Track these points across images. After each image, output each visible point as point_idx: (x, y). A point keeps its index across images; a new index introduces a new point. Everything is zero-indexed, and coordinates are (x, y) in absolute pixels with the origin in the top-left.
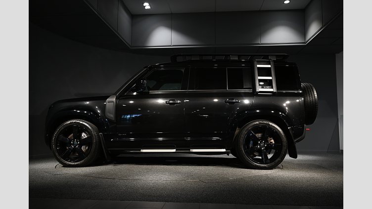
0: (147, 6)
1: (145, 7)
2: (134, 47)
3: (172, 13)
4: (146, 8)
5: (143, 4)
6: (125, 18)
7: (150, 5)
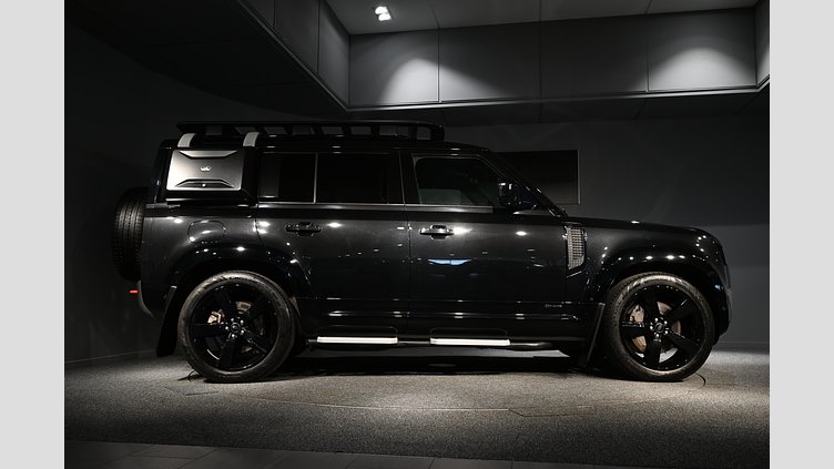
0: (383, 13)
1: (378, 16)
2: (354, 107)
3: (439, 29)
4: (381, 18)
5: (374, 9)
6: (333, 44)
7: (390, 12)
